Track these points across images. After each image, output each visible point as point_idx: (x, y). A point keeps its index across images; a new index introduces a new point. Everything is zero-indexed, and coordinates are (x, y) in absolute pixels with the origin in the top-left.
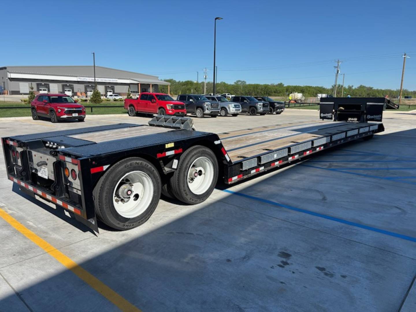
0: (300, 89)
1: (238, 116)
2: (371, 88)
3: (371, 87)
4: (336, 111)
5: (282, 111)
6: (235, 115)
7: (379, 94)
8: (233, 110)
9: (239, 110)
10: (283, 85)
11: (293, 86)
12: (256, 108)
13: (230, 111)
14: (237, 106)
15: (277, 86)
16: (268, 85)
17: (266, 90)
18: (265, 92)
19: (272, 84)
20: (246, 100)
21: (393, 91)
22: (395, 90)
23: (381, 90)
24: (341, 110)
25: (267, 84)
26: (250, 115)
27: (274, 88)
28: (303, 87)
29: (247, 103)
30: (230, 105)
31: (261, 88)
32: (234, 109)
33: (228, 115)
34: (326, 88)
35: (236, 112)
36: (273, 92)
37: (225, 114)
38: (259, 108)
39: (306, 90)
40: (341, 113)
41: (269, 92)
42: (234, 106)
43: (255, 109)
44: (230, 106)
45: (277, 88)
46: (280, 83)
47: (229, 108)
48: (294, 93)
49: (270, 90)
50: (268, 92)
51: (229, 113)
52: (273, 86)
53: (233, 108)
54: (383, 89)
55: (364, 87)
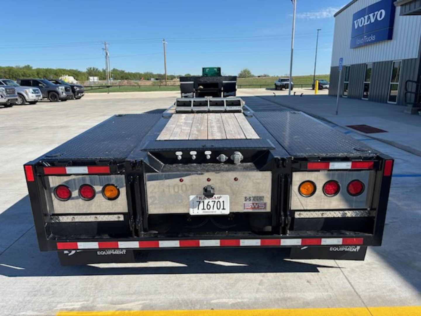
0: (54, 71)
1: (38, 103)
2: (123, 72)
3: (123, 70)
4: (196, 90)
5: (83, 95)
6: (33, 103)
7: (131, 77)
8: (32, 96)
9: (40, 96)
10: (31, 67)
11: (44, 69)
12: (57, 93)
13: (28, 97)
14: (37, 91)
15: (23, 68)
16: (12, 68)
17: (11, 73)
18: (11, 76)
19: (17, 67)
20: (41, 84)
21: (141, 74)
22: (143, 73)
23: (132, 73)
24: (201, 89)
25: (11, 66)
26: (51, 101)
27: (21, 71)
28: (56, 70)
29: (44, 87)
30: (27, 90)
31: (3, 71)
32: (34, 95)
33: (26, 103)
34: (81, 71)
35: (36, 98)
36: (21, 75)
37: (22, 102)
38: (62, 93)
39: (60, 73)
40: (202, 92)
41: (16, 75)
42: (33, 92)
43: (57, 95)
44: (28, 92)
45: (25, 70)
46: (26, 65)
47: (26, 93)
48: (64, 76)
49: (16, 73)
50: (14, 76)
51: (27, 101)
52: (19, 68)
53: (33, 93)
54: (133, 72)
55: (117, 70)
